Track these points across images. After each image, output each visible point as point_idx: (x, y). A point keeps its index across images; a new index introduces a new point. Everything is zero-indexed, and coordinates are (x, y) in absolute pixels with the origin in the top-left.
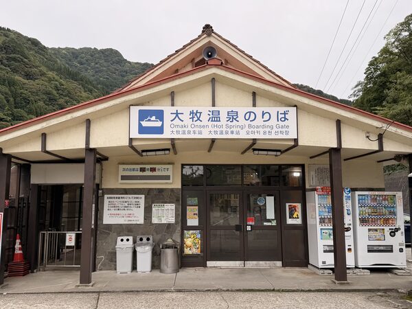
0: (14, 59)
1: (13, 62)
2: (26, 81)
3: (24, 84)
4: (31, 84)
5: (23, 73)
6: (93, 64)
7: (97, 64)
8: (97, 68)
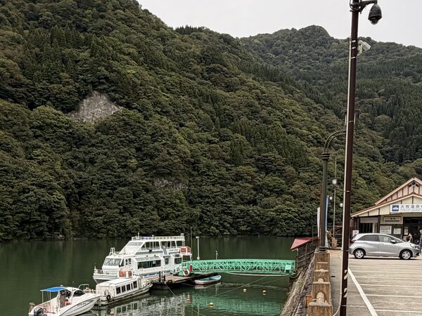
0: (214, 70)
1: (213, 73)
2: (227, 94)
3: (226, 98)
4: (232, 96)
5: (223, 85)
6: (291, 51)
7: (295, 50)
8: (296, 56)
